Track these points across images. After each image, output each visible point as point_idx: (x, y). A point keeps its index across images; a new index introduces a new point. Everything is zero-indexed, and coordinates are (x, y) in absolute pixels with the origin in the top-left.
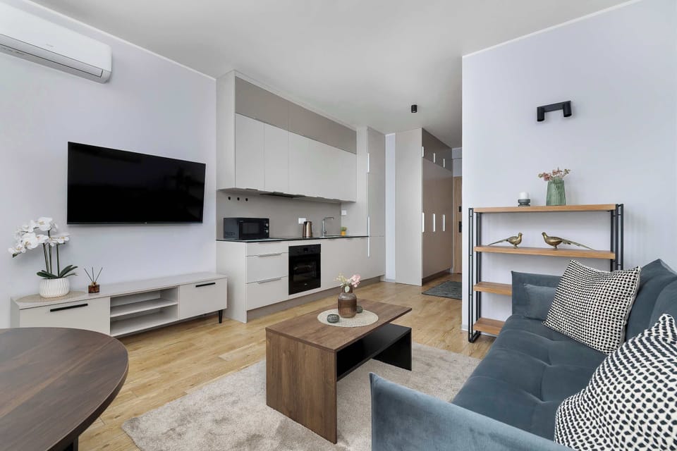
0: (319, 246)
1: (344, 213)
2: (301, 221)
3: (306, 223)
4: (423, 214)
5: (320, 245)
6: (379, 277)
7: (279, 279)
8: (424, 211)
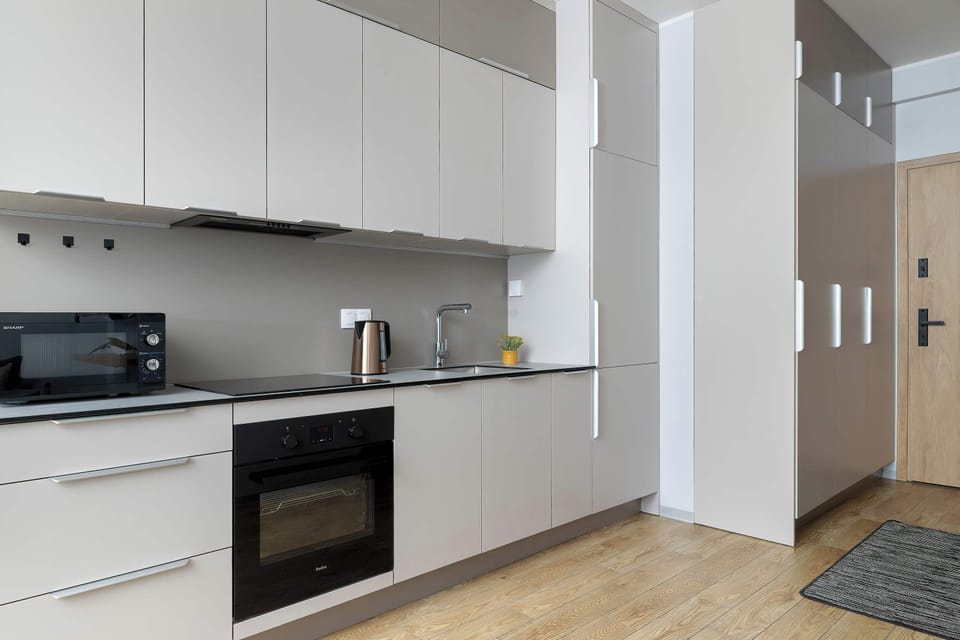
0: (386, 415)
1: (515, 288)
2: (348, 318)
3: (360, 325)
4: (800, 284)
5: (391, 409)
6: (639, 500)
7: (188, 564)
8: (802, 274)
